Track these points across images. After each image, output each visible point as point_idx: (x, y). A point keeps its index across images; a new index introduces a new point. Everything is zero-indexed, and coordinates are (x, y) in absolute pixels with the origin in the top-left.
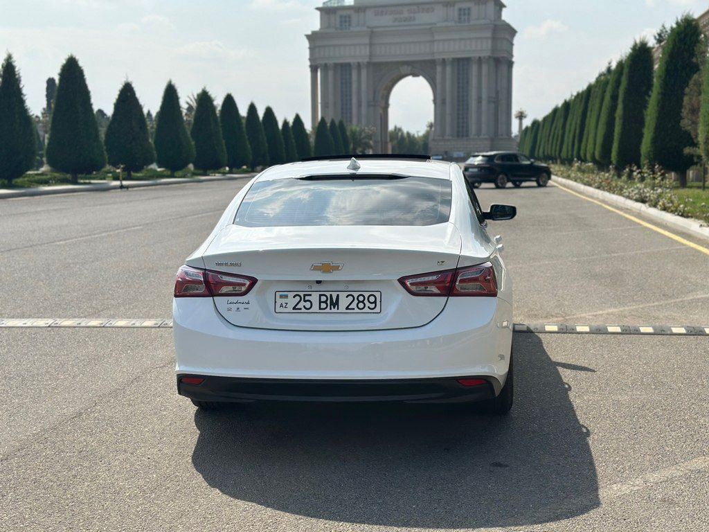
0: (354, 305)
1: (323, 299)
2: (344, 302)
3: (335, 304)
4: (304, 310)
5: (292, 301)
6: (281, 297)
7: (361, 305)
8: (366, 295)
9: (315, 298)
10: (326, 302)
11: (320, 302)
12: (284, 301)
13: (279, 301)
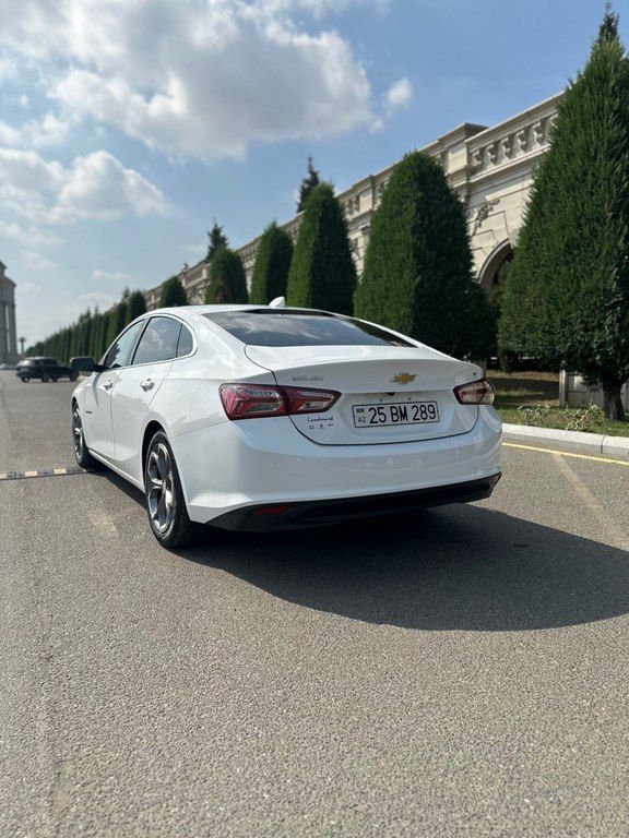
0: (418, 416)
1: (394, 411)
2: (411, 413)
3: (404, 415)
4: (380, 423)
5: (369, 415)
6: (358, 411)
7: (424, 415)
8: (427, 405)
9: (386, 411)
10: (396, 414)
11: (393, 414)
12: (361, 415)
13: (358, 415)
